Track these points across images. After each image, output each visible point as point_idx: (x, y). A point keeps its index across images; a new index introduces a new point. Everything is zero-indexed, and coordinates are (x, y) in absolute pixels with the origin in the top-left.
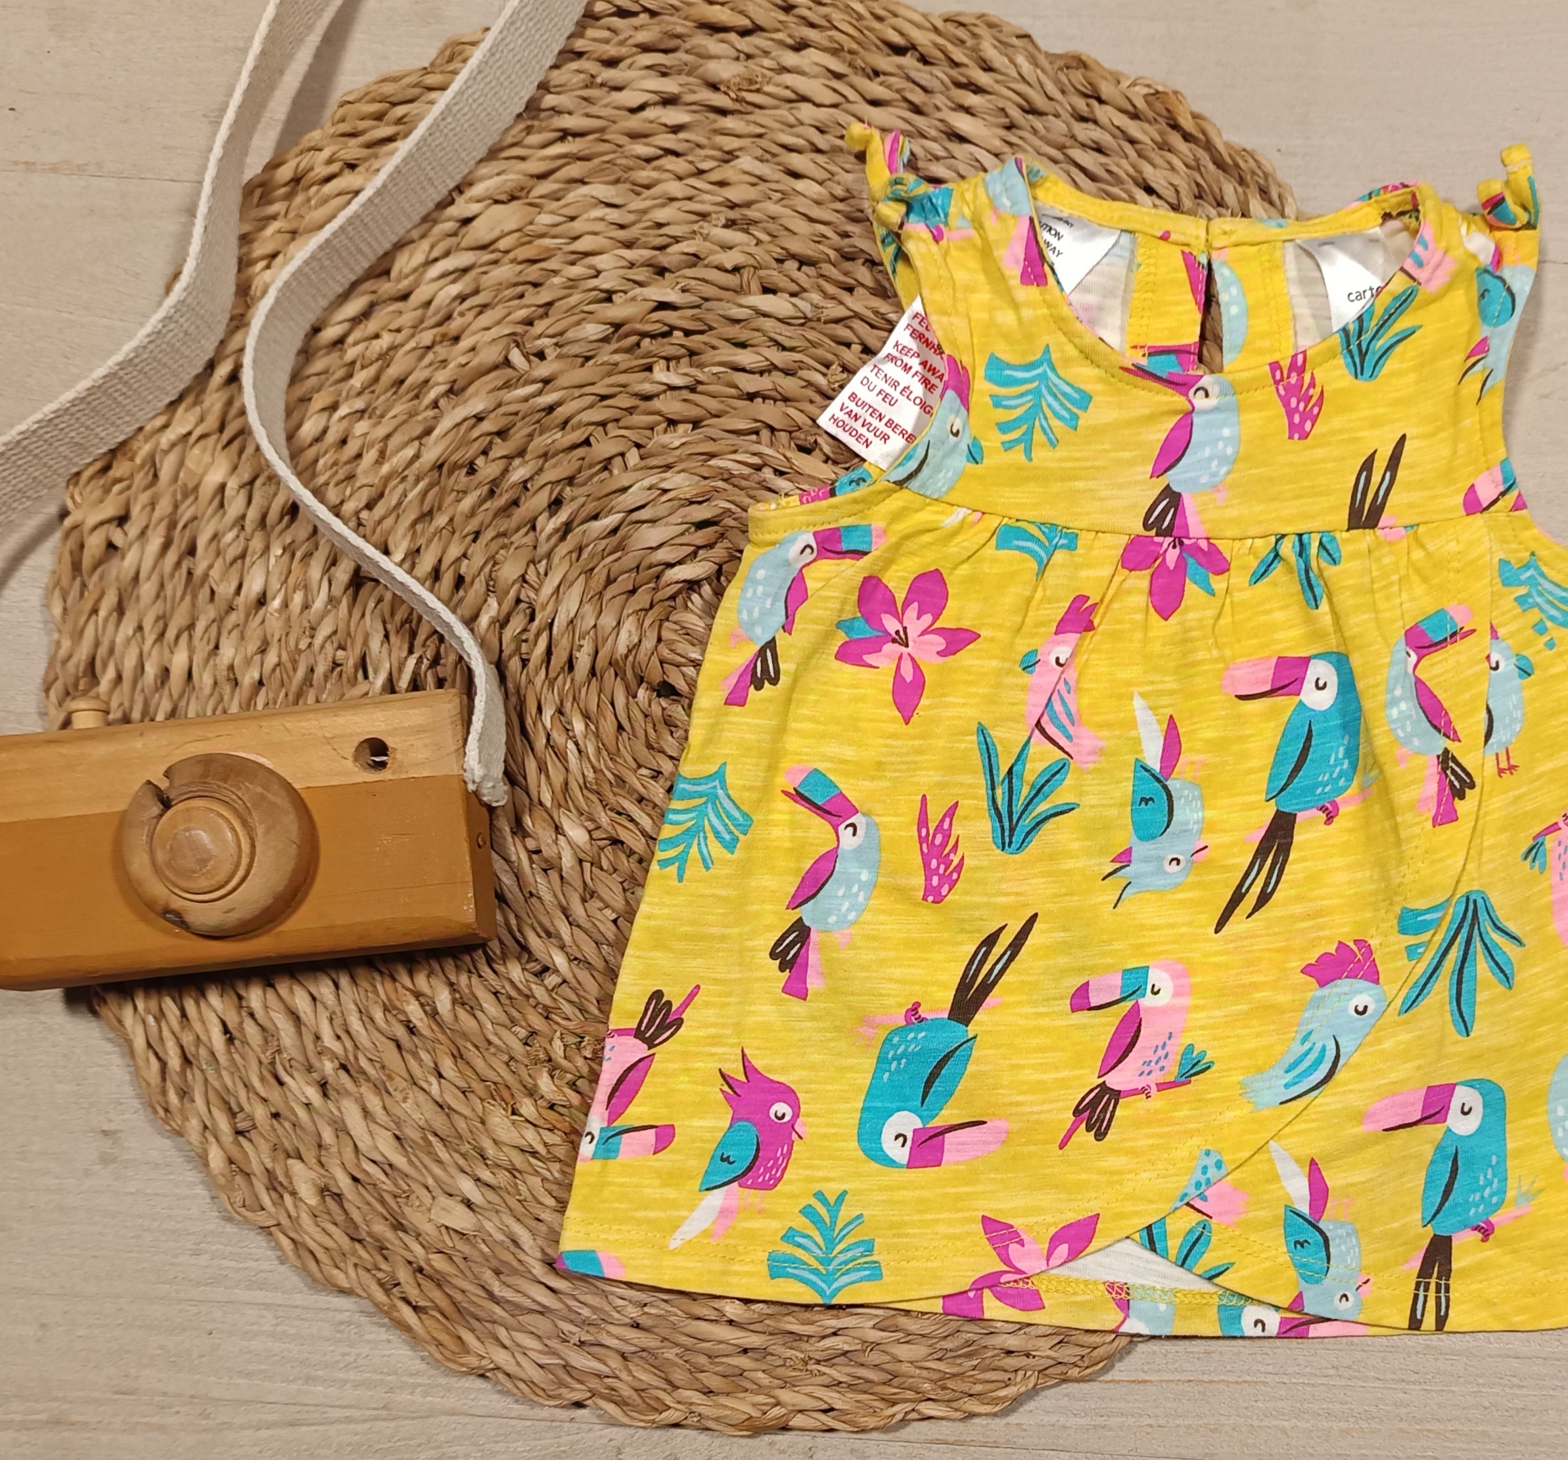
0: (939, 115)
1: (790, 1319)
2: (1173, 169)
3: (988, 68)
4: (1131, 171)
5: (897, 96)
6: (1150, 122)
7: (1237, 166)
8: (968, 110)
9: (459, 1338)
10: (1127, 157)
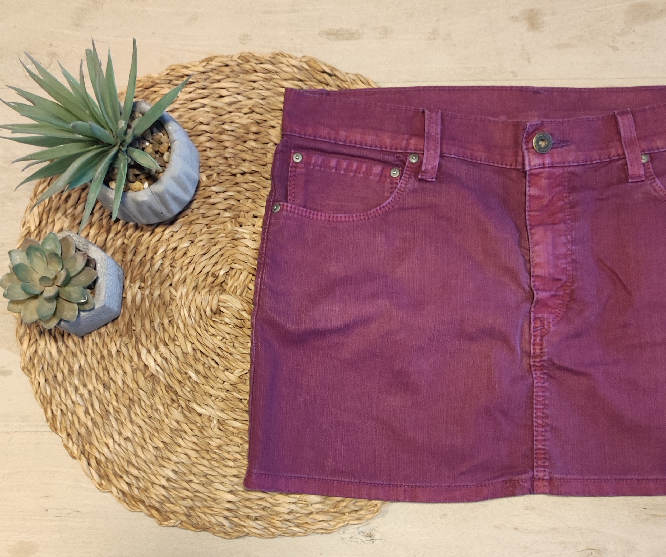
0: (239, 499)
1: (206, 94)
2: (156, 495)
3: (226, 518)
4: (171, 493)
5: (255, 502)
6: (168, 511)
7: (135, 502)
8: (230, 502)
9: (310, 66)
10: (173, 498)
